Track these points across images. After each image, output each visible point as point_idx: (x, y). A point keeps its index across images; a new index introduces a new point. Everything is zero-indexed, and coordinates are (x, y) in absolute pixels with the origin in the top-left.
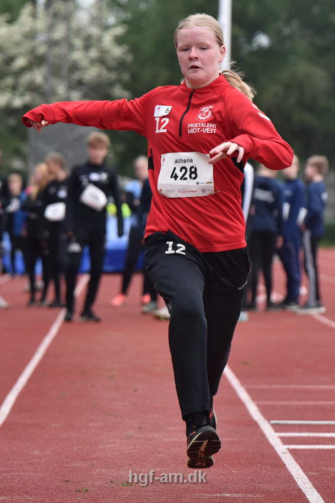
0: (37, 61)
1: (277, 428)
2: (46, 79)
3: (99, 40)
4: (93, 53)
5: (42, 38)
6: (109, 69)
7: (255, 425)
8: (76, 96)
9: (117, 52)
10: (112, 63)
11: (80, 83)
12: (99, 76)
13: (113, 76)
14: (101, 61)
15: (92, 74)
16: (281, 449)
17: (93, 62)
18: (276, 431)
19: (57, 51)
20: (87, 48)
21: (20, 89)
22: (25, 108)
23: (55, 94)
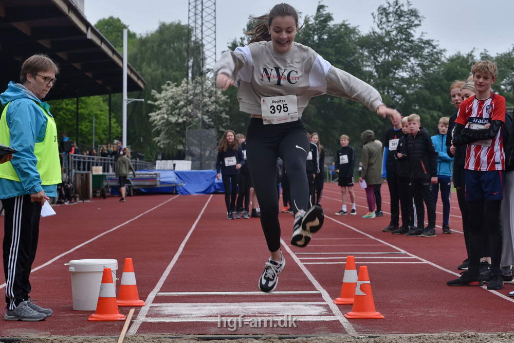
0: (189, 102)
1: (298, 256)
2: (192, 111)
3: (216, 92)
4: (213, 99)
5: (191, 92)
6: (220, 106)
7: (289, 254)
8: (206, 117)
9: (223, 98)
10: (221, 103)
11: (207, 111)
12: (216, 108)
13: (222, 109)
14: (216, 102)
15: (212, 108)
16: (301, 265)
17: (212, 103)
18: (298, 257)
19: (197, 98)
20: (210, 97)
21: (182, 115)
22: (184, 122)
23: (197, 117)
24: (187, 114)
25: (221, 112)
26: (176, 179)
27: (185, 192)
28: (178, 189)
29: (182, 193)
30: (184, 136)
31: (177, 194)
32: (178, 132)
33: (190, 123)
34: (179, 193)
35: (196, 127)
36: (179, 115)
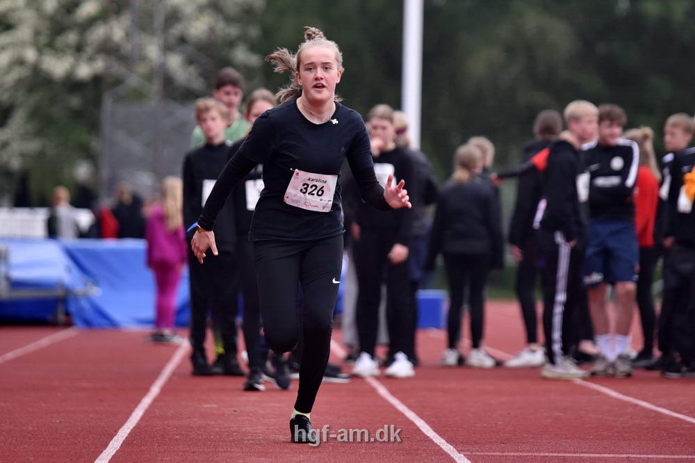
0: (115, 7)
2: (128, 34)
6: (228, 20)
10: (232, 11)
11: (183, 40)
13: (233, 31)
14: (215, 7)
15: (199, 27)
21: (89, 50)
22: (97, 80)
23: (144, 58)
24: (108, 49)
25: (231, 44)
26: (69, 270)
27: (99, 320)
28: (72, 308)
29: (88, 323)
30: (94, 126)
31: (68, 324)
32: (78, 115)
33: (118, 82)
34: (77, 321)
35: (138, 95)
36: (79, 49)
